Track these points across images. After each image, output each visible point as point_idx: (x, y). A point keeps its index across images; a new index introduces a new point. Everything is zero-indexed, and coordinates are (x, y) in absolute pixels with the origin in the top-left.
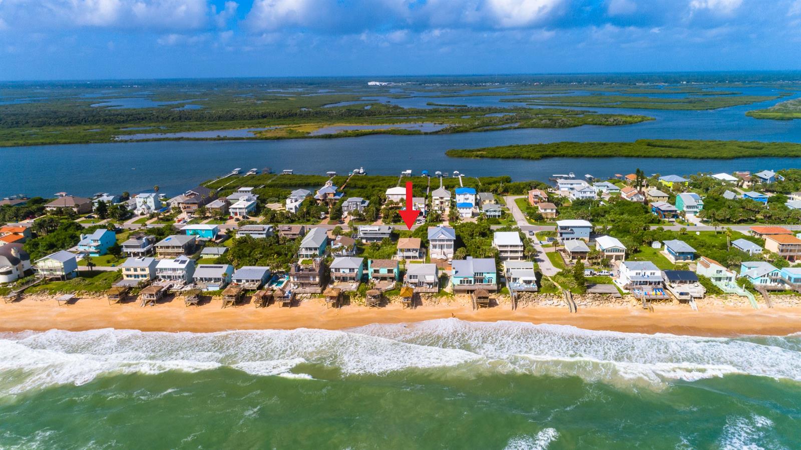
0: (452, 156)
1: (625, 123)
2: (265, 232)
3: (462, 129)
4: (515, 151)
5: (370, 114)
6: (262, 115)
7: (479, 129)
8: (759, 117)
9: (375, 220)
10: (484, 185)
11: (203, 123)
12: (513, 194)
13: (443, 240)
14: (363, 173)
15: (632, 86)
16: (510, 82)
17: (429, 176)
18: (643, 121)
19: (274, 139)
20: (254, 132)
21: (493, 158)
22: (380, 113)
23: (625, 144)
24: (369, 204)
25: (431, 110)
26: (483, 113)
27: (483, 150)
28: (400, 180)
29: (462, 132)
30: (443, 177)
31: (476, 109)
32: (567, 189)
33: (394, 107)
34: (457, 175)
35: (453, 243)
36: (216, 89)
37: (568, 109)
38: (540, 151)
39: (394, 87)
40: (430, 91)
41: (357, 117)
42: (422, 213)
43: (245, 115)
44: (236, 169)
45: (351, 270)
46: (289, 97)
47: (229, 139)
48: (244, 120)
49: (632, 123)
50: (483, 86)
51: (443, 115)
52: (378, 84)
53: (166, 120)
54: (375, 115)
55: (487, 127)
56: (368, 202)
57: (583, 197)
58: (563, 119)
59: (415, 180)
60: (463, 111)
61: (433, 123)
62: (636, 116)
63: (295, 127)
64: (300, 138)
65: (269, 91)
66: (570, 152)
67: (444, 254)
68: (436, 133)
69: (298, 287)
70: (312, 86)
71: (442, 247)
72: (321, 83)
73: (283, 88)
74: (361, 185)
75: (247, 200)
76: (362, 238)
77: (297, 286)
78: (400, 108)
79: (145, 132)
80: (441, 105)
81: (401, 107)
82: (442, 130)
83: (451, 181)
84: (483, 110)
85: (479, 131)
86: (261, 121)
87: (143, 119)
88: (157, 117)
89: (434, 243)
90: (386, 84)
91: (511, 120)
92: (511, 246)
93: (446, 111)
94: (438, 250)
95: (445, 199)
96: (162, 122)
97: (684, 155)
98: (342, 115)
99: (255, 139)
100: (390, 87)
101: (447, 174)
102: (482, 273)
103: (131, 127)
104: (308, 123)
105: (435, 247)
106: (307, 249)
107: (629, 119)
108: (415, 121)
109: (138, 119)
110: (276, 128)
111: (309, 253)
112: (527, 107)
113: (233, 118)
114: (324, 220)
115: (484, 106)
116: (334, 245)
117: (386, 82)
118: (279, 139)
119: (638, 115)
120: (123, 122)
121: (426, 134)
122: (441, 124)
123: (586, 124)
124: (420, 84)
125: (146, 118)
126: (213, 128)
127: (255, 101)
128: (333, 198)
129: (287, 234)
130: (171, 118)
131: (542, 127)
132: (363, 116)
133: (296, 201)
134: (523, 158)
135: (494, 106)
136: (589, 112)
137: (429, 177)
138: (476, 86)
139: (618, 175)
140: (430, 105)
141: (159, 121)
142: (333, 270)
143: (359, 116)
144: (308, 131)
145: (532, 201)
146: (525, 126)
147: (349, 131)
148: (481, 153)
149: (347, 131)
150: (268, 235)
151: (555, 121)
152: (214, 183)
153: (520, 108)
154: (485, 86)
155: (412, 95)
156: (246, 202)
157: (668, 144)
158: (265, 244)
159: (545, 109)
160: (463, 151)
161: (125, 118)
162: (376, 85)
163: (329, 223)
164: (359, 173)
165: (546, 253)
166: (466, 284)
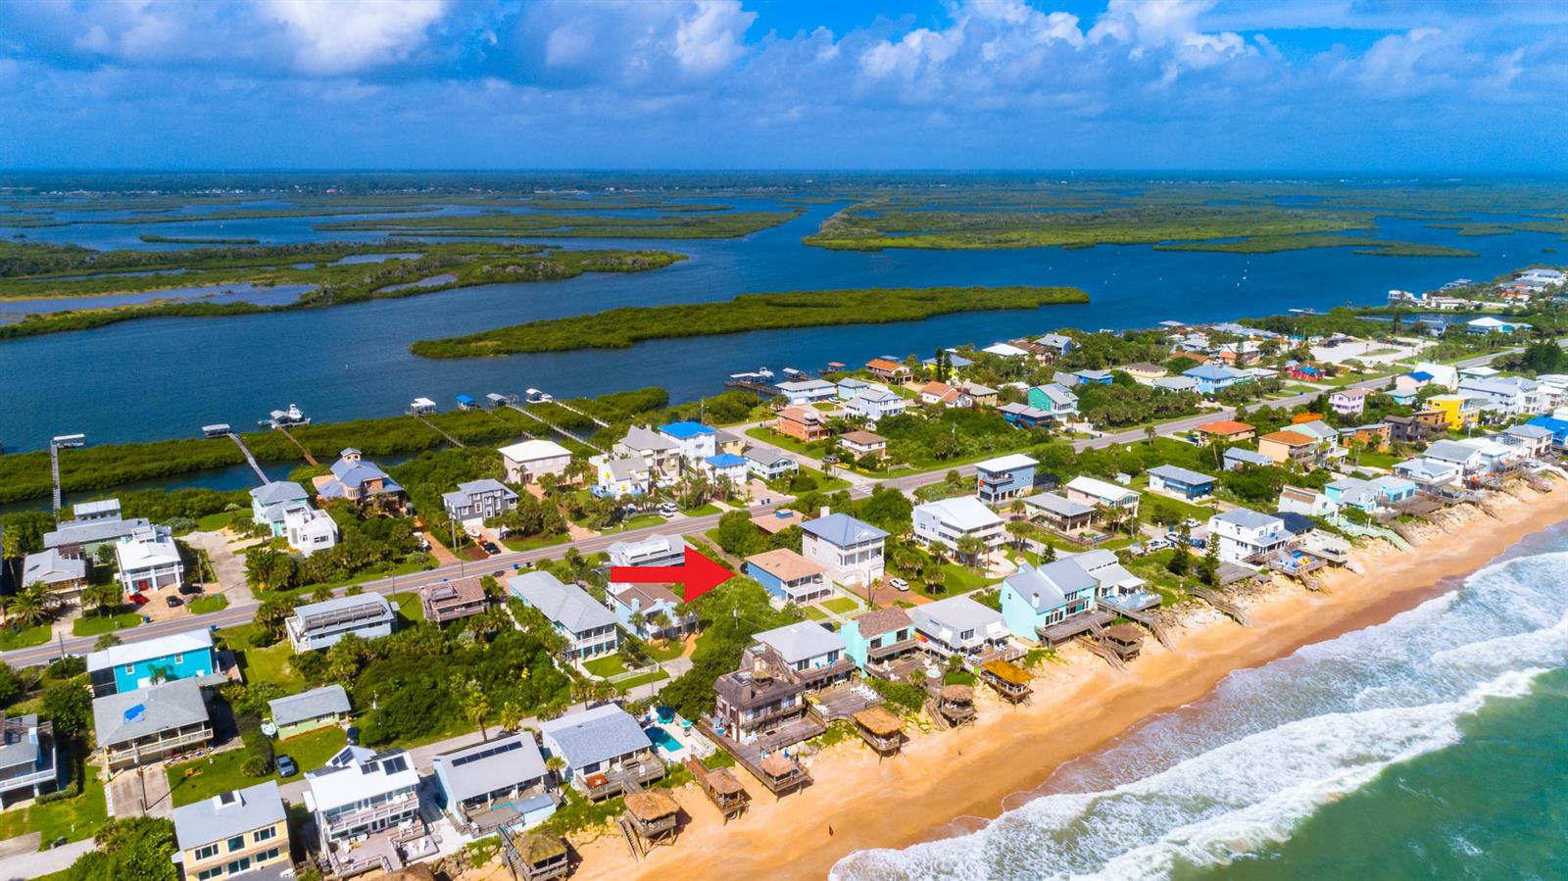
2: (388, 616)
8: (832, 247)
13: (867, 542)
16: (267, 186)
25: (197, 254)
26: (332, 257)
32: (803, 401)
34: (536, 397)
35: (882, 543)
37: (500, 242)
54: (48, 271)
59: (466, 421)
66: (663, 327)
68: (302, 306)
71: (864, 557)
75: (159, 539)
77: (753, 734)
78: (89, 251)
89: (851, 551)
93: (238, 256)
94: (857, 566)
95: (669, 452)
102: (1076, 593)
105: (850, 559)
108: (192, 281)
111: (594, 642)
114: (433, 552)
119: (650, 250)
121: (279, 310)
123: (589, 270)
128: (383, 491)
129: (452, 609)
131: (522, 281)
132: (16, 275)
133: (311, 515)
136: (548, 247)
137: (487, 410)
139: (836, 364)
147: (45, 316)
148: (489, 343)
149: (37, 316)
156: (157, 544)
160: (446, 342)
164: (292, 420)
166: (1054, 623)
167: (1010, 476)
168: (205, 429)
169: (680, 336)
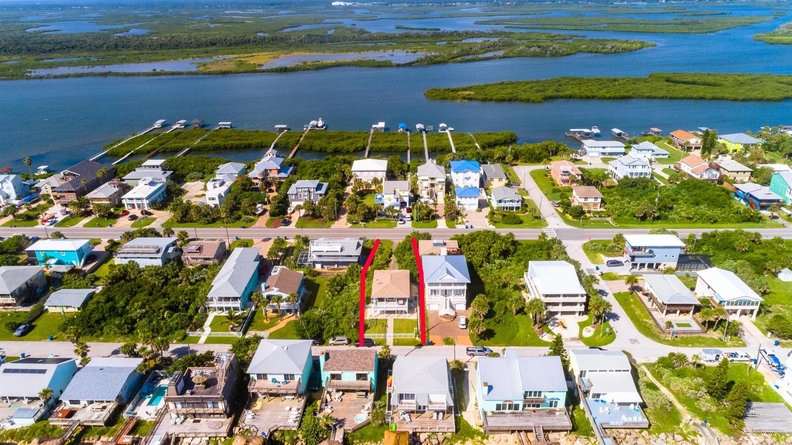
0: (433, 98)
1: (624, 50)
2: (160, 255)
3: (439, 59)
4: (510, 91)
5: (333, 40)
6: (210, 42)
7: (459, 59)
8: (771, 42)
9: (337, 218)
10: (483, 148)
11: (142, 52)
12: (526, 162)
13: (450, 284)
14: (322, 127)
15: (609, 6)
17: (407, 130)
18: (643, 47)
19: (219, 74)
20: (197, 64)
21: (484, 100)
22: (345, 39)
23: (639, 80)
24: (328, 189)
25: (402, 35)
26: (460, 39)
27: (470, 89)
28: (370, 138)
29: (440, 62)
30: (426, 132)
31: (452, 34)
32: (597, 154)
33: (360, 31)
34: (444, 129)
35: (465, 287)
36: (170, 10)
37: (554, 33)
38: (540, 91)
39: (358, 8)
40: (398, 12)
41: (319, 44)
42: (406, 203)
43: (191, 43)
44: (158, 122)
45: (288, 377)
46: (246, 19)
47: (166, 74)
48: (190, 48)
49: (632, 51)
50: (453, 6)
51: (415, 40)
52: (342, 4)
53: (101, 49)
54: (339, 41)
55: (467, 56)
56: (326, 185)
57: (631, 174)
58: (554, 46)
59: (390, 139)
60: (437, 36)
61: (406, 51)
62: (633, 41)
63: (247, 57)
64: (250, 72)
65: (226, 12)
66: (576, 91)
67: (452, 307)
68: (410, 64)
69: (185, 419)
70: (273, 7)
71: (446, 293)
72: (282, 4)
73: (243, 9)
74: (318, 148)
75: (152, 184)
76: (315, 263)
77: (182, 418)
78: (367, 32)
79: (70, 64)
80: (411, 29)
81: (368, 30)
82: (417, 62)
83: (437, 140)
84: (458, 34)
85: (461, 62)
86: (209, 49)
87: (73, 47)
88: (90, 45)
89: (434, 288)
90: (351, 4)
91: (494, 47)
92: (565, 296)
93: (419, 36)
94: (440, 298)
95: (438, 180)
96: (95, 51)
97: (720, 95)
98: (301, 41)
99: (197, 73)
100: (355, 8)
101: (430, 128)
102: (540, 392)
103: (58, 58)
104: (262, 52)
105: (434, 292)
106: (220, 299)
107: (625, 45)
108: (385, 49)
109: (68, 47)
110: (225, 59)
111: (224, 304)
112: (507, 30)
113: (177, 46)
114: (261, 217)
115: (461, 30)
116: (266, 288)
117: (350, 2)
118: (224, 73)
119: (636, 40)
120: (50, 51)
121: (398, 66)
122: (415, 52)
123: (580, 52)
124: (387, 5)
125: (77, 46)
126: (152, 58)
127: (209, 24)
128: (277, 176)
129: (196, 259)
130: (105, 46)
131: (530, 56)
132: (326, 42)
133: (222, 184)
134: (521, 100)
135: (471, 30)
136: (577, 36)
137: (408, 133)
138: (446, 6)
139: (656, 130)
140: (399, 28)
141: (91, 50)
142: (255, 377)
143: (321, 42)
144: (261, 62)
145: (558, 179)
146: (511, 54)
147: (309, 63)
148: (468, 92)
149: (306, 62)
150: (166, 260)
151: (545, 49)
152: (122, 145)
153: (500, 32)
154: (455, 6)
155: (379, 17)
156: (148, 186)
157: (690, 79)
158: (157, 283)
159: (528, 33)
160: (446, 90)
161: (51, 46)
162: (340, 5)
163: (269, 224)
164: (317, 126)
165: (614, 295)
166: (507, 411)
167: (651, 252)
168: (276, 126)
169: (581, 98)
